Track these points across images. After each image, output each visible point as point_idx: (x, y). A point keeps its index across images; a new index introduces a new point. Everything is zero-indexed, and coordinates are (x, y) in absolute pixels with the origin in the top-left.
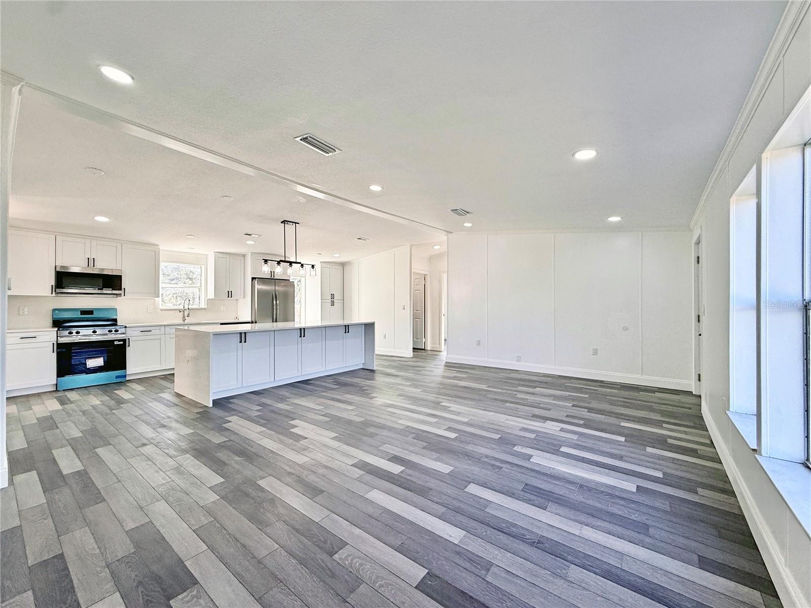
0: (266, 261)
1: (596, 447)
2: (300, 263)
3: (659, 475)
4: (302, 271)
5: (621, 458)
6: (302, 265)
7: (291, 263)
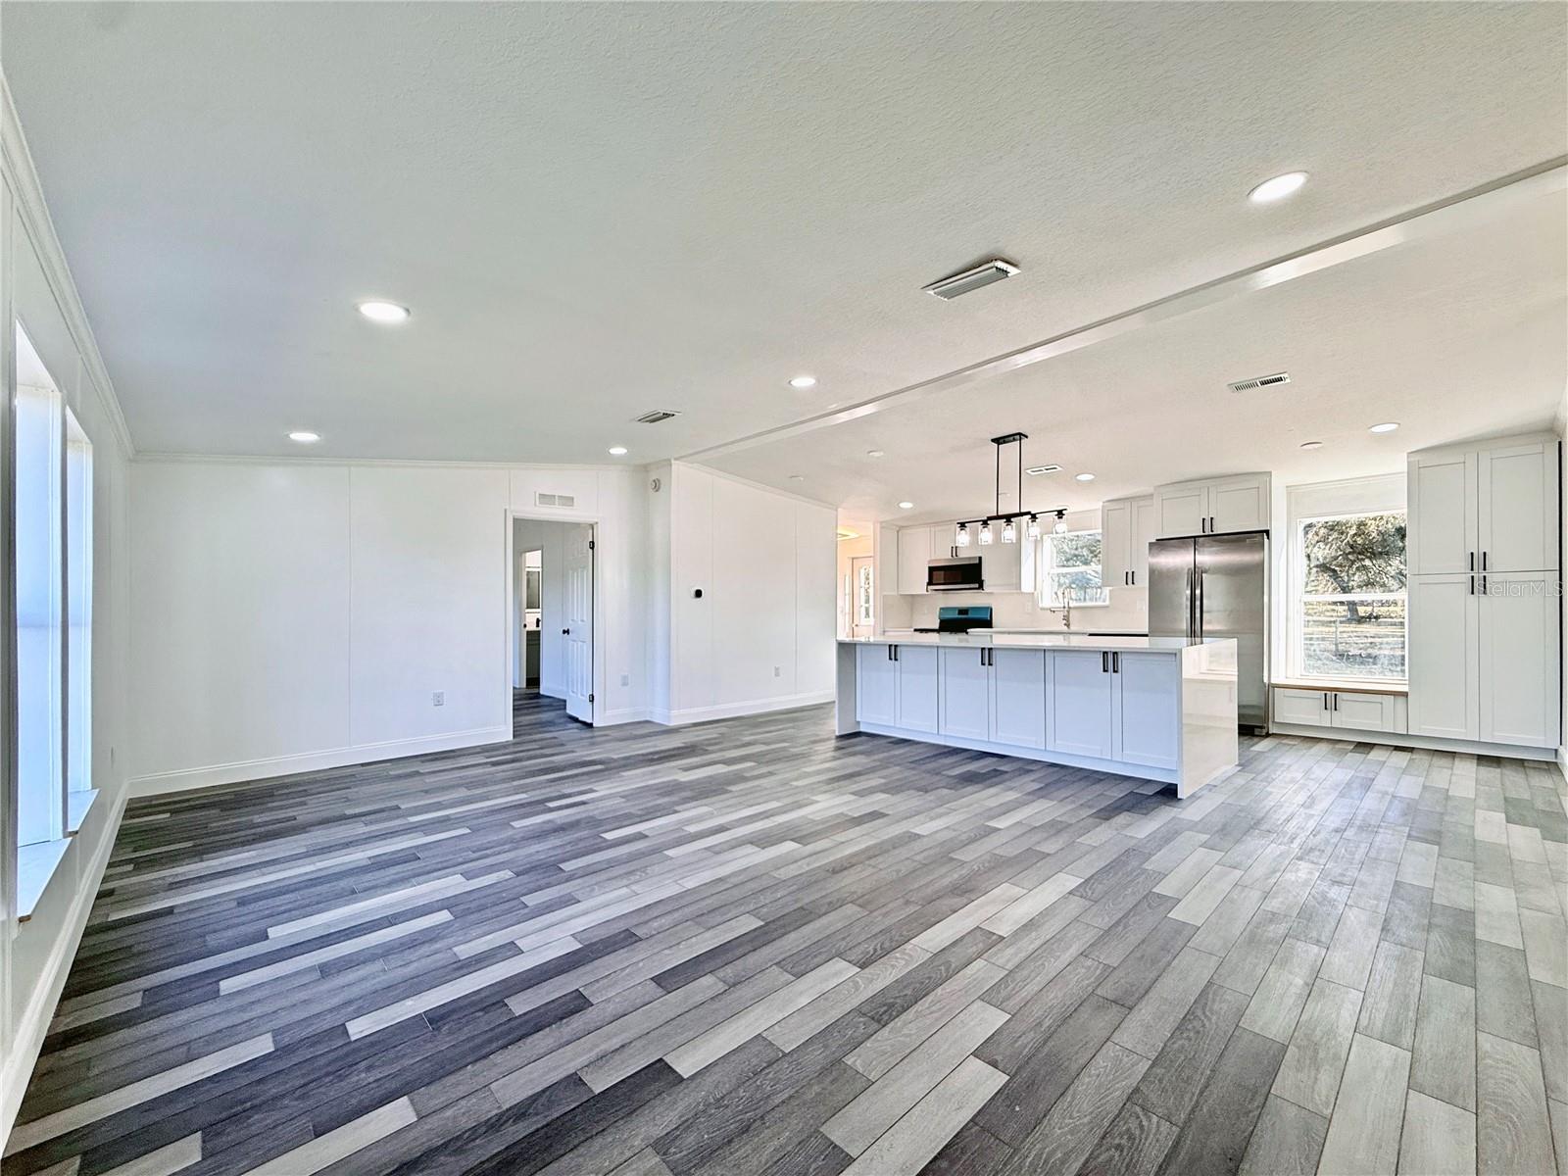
0: (963, 525)
1: (395, 960)
2: (1028, 513)
3: (227, 986)
4: (1035, 529)
5: (325, 970)
6: (1034, 517)
7: (1008, 518)
